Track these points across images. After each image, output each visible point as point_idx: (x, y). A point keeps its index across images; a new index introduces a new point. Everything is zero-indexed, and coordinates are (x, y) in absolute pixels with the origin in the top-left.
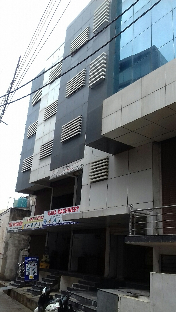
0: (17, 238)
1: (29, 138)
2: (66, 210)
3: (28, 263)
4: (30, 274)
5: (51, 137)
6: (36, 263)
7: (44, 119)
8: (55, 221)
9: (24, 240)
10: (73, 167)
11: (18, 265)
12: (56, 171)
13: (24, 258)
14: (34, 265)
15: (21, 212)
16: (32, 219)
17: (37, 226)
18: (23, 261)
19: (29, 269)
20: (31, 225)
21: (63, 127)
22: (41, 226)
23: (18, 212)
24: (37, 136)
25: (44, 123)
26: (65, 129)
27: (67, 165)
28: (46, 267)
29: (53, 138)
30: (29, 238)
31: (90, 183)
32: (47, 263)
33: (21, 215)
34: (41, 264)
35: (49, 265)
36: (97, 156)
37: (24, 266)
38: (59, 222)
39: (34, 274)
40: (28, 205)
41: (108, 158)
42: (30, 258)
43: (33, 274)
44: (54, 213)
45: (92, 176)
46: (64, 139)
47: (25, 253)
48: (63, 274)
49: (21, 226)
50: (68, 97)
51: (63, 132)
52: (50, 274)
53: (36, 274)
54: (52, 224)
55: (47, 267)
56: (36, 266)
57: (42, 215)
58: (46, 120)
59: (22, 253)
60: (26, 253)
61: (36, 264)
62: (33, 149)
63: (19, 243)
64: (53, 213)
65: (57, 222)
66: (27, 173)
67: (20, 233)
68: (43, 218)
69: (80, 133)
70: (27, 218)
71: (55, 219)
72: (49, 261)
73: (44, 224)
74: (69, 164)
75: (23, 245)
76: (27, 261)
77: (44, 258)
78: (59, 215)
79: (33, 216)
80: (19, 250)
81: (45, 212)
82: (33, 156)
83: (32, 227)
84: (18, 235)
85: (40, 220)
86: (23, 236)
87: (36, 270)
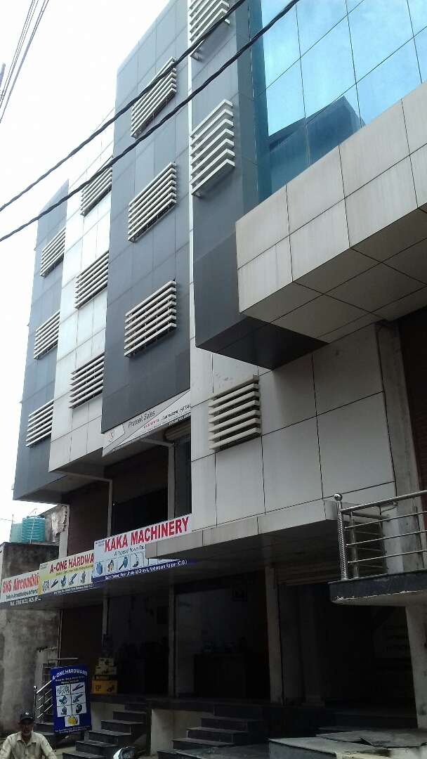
0: (25, 621)
1: (39, 358)
2: (153, 533)
3: (59, 684)
4: (69, 712)
5: (99, 346)
6: (81, 681)
7: (77, 303)
8: (125, 564)
9: (45, 623)
10: (164, 415)
11: (33, 692)
12: (119, 431)
13: (49, 671)
14: (77, 688)
15: (31, 552)
16: (63, 566)
17: (77, 583)
18: (46, 679)
19: (63, 699)
20: (62, 582)
21: (128, 317)
22: (88, 581)
23: (23, 552)
24: (61, 351)
25: (76, 315)
26: (133, 320)
27: (148, 412)
28: (108, 690)
29: (102, 350)
30: (56, 617)
31: (213, 451)
32: (111, 678)
33: (31, 560)
34: (95, 683)
35: (115, 683)
36: (226, 379)
37: (51, 691)
38: (137, 565)
39: (78, 711)
40: (48, 535)
41: (256, 379)
42: (64, 669)
43: (74, 712)
44: (122, 543)
45: (215, 432)
46: (132, 347)
47: (50, 657)
48: (157, 706)
49: (34, 588)
50: (135, 240)
51: (128, 329)
52: (121, 708)
53: (84, 711)
54: (117, 574)
55: (111, 689)
56: (83, 689)
57: (90, 552)
58: (80, 305)
59: (41, 657)
60: (54, 657)
61: (83, 684)
62: (51, 384)
63: (32, 634)
64: (119, 542)
65: (130, 567)
66: (39, 447)
67: (32, 606)
68: (92, 560)
69: (175, 325)
70: (50, 563)
71: (126, 558)
72: (115, 673)
73: (97, 575)
74: (152, 410)
75: (42, 638)
76: (56, 678)
77: (102, 667)
78: (134, 546)
79: (63, 556)
80: (32, 651)
81: (97, 544)
82: (52, 403)
83: (63, 585)
84: (28, 612)
85: (84, 565)
86: (41, 613)
87: (83, 700)
